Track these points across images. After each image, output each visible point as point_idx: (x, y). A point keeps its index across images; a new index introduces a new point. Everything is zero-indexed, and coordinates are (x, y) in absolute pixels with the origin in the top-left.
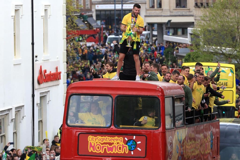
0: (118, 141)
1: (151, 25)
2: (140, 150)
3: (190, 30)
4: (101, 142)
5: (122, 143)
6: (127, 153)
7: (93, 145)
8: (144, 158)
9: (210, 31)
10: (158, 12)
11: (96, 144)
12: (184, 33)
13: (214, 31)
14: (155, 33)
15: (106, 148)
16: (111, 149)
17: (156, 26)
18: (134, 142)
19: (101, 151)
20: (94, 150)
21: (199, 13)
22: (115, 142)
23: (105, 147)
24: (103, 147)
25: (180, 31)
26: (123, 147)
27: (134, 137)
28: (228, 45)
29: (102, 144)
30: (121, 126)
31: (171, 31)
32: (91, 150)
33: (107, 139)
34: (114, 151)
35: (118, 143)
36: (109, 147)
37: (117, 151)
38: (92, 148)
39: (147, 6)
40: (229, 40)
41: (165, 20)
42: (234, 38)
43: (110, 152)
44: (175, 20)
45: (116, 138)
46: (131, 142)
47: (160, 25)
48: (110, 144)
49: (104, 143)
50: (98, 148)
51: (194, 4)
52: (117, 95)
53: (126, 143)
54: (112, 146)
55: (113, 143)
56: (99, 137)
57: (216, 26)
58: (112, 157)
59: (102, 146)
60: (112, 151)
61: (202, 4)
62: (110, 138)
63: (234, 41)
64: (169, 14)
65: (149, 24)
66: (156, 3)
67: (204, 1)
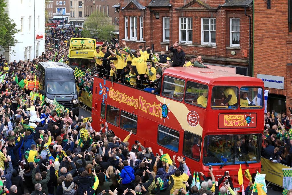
1: (71, 22)
3: (83, 23)
9: (89, 24)
10: (73, 18)
12: (81, 24)
13: (91, 24)
14: (72, 24)
17: (72, 23)
21: (86, 18)
25: (80, 24)
28: (95, 28)
31: (77, 24)
39: (70, 16)
40: (95, 26)
41: (75, 20)
42: (96, 26)
44: (78, 20)
47: (74, 22)
51: (84, 16)
57: (91, 22)
61: (87, 16)
63: (96, 27)
64: (76, 19)
65: (70, 22)
66: (72, 15)
67: (87, 15)
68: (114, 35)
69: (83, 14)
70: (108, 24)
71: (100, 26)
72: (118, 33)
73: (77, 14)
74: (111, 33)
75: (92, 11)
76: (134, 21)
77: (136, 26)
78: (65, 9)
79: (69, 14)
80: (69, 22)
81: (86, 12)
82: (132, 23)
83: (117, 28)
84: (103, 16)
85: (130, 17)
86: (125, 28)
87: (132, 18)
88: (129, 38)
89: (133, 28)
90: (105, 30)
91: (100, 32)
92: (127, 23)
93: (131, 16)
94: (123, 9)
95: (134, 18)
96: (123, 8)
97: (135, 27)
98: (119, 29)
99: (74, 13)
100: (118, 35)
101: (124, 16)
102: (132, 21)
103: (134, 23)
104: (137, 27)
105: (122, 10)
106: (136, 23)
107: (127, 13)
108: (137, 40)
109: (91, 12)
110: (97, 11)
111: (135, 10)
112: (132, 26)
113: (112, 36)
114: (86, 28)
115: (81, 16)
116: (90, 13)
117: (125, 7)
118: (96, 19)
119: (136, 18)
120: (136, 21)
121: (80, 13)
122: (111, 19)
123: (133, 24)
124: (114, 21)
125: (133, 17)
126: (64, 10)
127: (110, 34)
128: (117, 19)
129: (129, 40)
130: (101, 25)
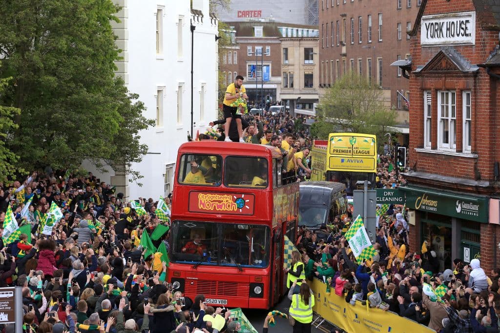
0: (227, 199)
1: (285, 101)
2: (248, 208)
3: (315, 105)
4: (210, 199)
5: (231, 201)
6: (235, 210)
7: (203, 202)
8: (252, 215)
9: (330, 106)
10: (291, 91)
11: (206, 202)
12: (311, 107)
13: (334, 106)
14: (288, 107)
15: (216, 205)
16: (221, 207)
17: (288, 101)
18: (243, 200)
19: (211, 208)
20: (204, 207)
21: (323, 91)
22: (225, 200)
23: (214, 205)
24: (213, 204)
25: (307, 106)
26: (232, 204)
27: (243, 195)
28: (345, 117)
29: (212, 202)
30: (230, 185)
31: (301, 106)
32: (201, 206)
33: (217, 197)
34: (223, 209)
35: (227, 201)
36: (219, 204)
37: (226, 209)
38: (202, 206)
39: (282, 86)
40: (345, 113)
41: (296, 97)
42: (349, 112)
43: (220, 209)
44: (303, 97)
45: (226, 196)
46: (240, 200)
47: (292, 101)
48: (220, 202)
49: (214, 201)
50: (208, 205)
51: (318, 85)
52: (227, 156)
53: (235, 201)
54: (221, 204)
55: (222, 201)
56: (210, 195)
57: (335, 102)
58: (221, 214)
59: (211, 203)
60: (221, 209)
61: (325, 85)
62: (220, 196)
63: (349, 114)
64: (299, 93)
65: (283, 100)
66: (289, 84)
67: (327, 83)
68: (394, 135)
69: (316, 81)
70: (380, 107)
71: (359, 112)
72: (406, 131)
73: (299, 82)
74: (388, 130)
75: (339, 73)
76: (447, 103)
77: (453, 115)
78: (270, 67)
79: (280, 79)
80: (279, 99)
81: (325, 76)
82: (443, 107)
83: (403, 116)
84: (366, 87)
85: (436, 90)
86: (425, 119)
87: (443, 94)
88: (434, 147)
89: (445, 122)
90: (371, 123)
91: (359, 126)
92: (429, 106)
93: (440, 89)
94: (419, 70)
95: (447, 94)
96: (418, 67)
97: (450, 118)
98: (408, 121)
99: (292, 78)
100: (406, 136)
101: (423, 90)
102: (443, 102)
103: (447, 107)
104: (455, 118)
105: (418, 75)
106: (453, 107)
107: (431, 82)
108: (455, 150)
109: (337, 76)
110: (350, 74)
111: (453, 73)
112: (443, 115)
113: (391, 139)
114: (324, 116)
115: (309, 85)
116: (334, 77)
117: (425, 66)
118: (348, 94)
119: (453, 94)
120: (453, 102)
121: (308, 80)
122: (387, 94)
123: (445, 109)
124: (395, 99)
125: (445, 92)
126: (268, 71)
127: (385, 132)
128: (404, 94)
129: (433, 152)
130: (362, 110)
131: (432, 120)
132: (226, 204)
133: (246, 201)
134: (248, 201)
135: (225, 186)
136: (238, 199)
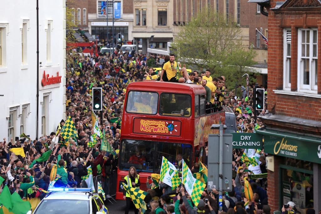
0: (161, 124)
1: (137, 39)
2: (176, 131)
3: (169, 44)
4: (149, 124)
5: (164, 126)
6: (167, 132)
7: (144, 126)
8: (179, 136)
9: (185, 45)
10: (143, 29)
11: (146, 126)
12: (164, 46)
13: (189, 45)
14: (140, 46)
15: (153, 129)
16: (156, 130)
17: (141, 41)
18: (173, 125)
19: (149, 131)
20: (144, 130)
21: (177, 30)
22: (159, 125)
23: (152, 128)
24: (151, 128)
25: (161, 45)
26: (165, 128)
27: (173, 122)
28: (200, 57)
29: (150, 126)
30: (163, 114)
31: (154, 45)
32: (142, 129)
33: (154, 122)
34: (158, 131)
35: (161, 126)
36: (155, 128)
37: (160, 131)
38: (143, 129)
39: (134, 24)
40: (201, 52)
41: (149, 35)
42: (205, 51)
43: (156, 131)
44: (157, 35)
45: (160, 122)
46: (170, 125)
47: (145, 40)
48: (156, 126)
49: (152, 125)
50: (147, 128)
51: (173, 23)
52: (161, 93)
53: (167, 126)
54: (157, 128)
55: (158, 126)
56: (148, 121)
57: (190, 41)
58: (156, 135)
59: (150, 127)
60: (157, 131)
61: (179, 23)
62: (156, 122)
63: (205, 54)
64: (152, 31)
65: (135, 38)
66: (142, 21)
67: (181, 20)
68: (253, 75)
69: (170, 19)
70: (238, 46)
71: (215, 52)
72: (265, 71)
73: (152, 19)
74: (246, 71)
75: (195, 10)
76: (308, 41)
77: (314, 55)
78: (122, 3)
79: (132, 16)
80: (131, 39)
81: (179, 14)
82: (303, 46)
83: (261, 56)
84: (223, 25)
85: (297, 28)
86: (285, 59)
87: (303, 32)
88: (294, 88)
89: (306, 61)
90: (228, 63)
91: (215, 66)
92: (289, 45)
93: (301, 27)
94: (278, 7)
95: (308, 32)
96: (278, 4)
97: (311, 57)
98: (267, 61)
99: (144, 15)
100: (265, 76)
101: (282, 28)
102: (303, 41)
103: (308, 46)
104: (316, 58)
105: (277, 12)
106: (314, 46)
107: (291, 20)
108: (317, 92)
109: (192, 14)
110: (207, 11)
111: (315, 9)
112: (303, 55)
113: (249, 80)
114: (179, 55)
115: (163, 23)
116: (190, 14)
117: (284, 2)
118: (204, 33)
119: (315, 32)
120: (314, 41)
121: (162, 16)
122: (245, 32)
123: (306, 48)
124: (253, 38)
125: (306, 30)
126: (119, 8)
127: (243, 73)
128: (264, 32)
129: (293, 93)
130: (219, 49)
131: (292, 60)
132: (160, 127)
133: (175, 126)
134: (176, 126)
135: (160, 114)
136: (169, 124)
